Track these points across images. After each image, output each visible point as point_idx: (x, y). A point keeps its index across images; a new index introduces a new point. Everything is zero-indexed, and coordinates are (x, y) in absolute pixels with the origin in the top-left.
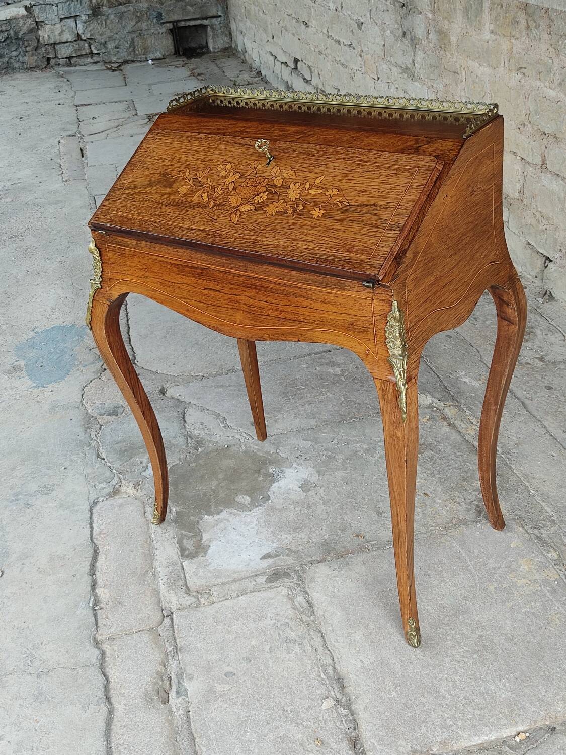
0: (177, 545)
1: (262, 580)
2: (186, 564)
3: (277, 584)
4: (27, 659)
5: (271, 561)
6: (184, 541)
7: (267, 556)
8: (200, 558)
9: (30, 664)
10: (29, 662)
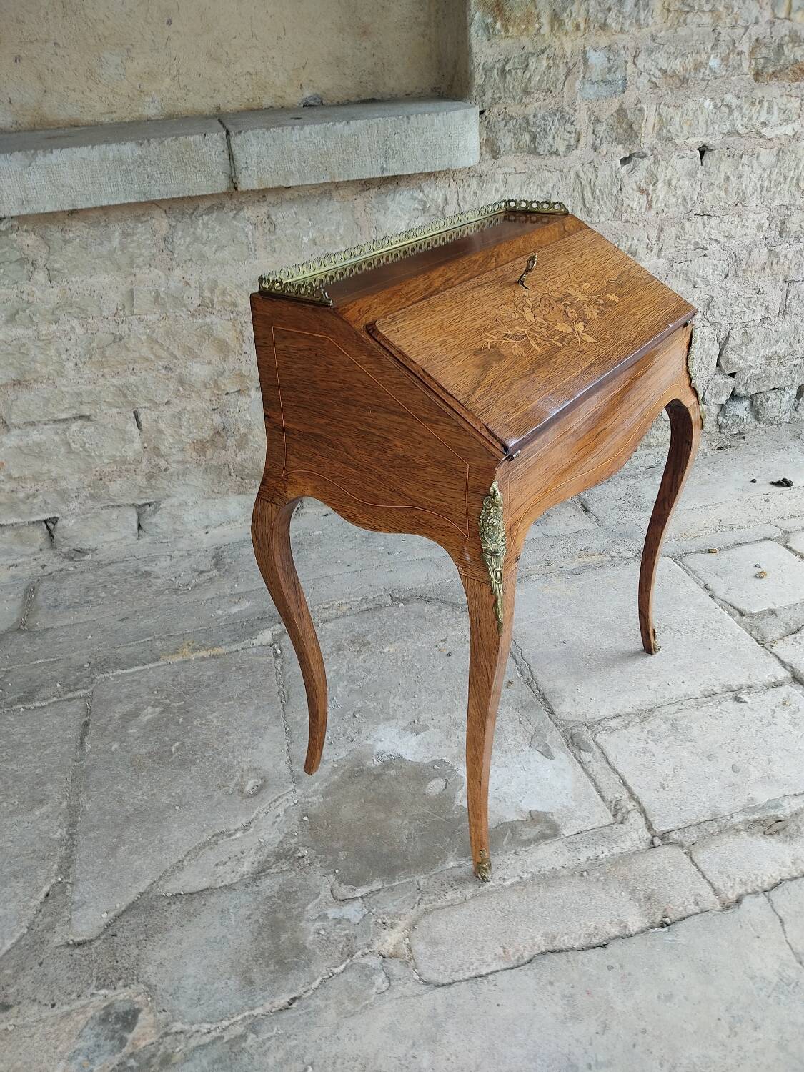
0: (532, 846)
1: (586, 756)
2: (566, 832)
3: (593, 744)
4: (786, 993)
5: (554, 751)
6: (524, 838)
7: (548, 754)
8: (555, 818)
9: (793, 984)
10: (791, 986)
